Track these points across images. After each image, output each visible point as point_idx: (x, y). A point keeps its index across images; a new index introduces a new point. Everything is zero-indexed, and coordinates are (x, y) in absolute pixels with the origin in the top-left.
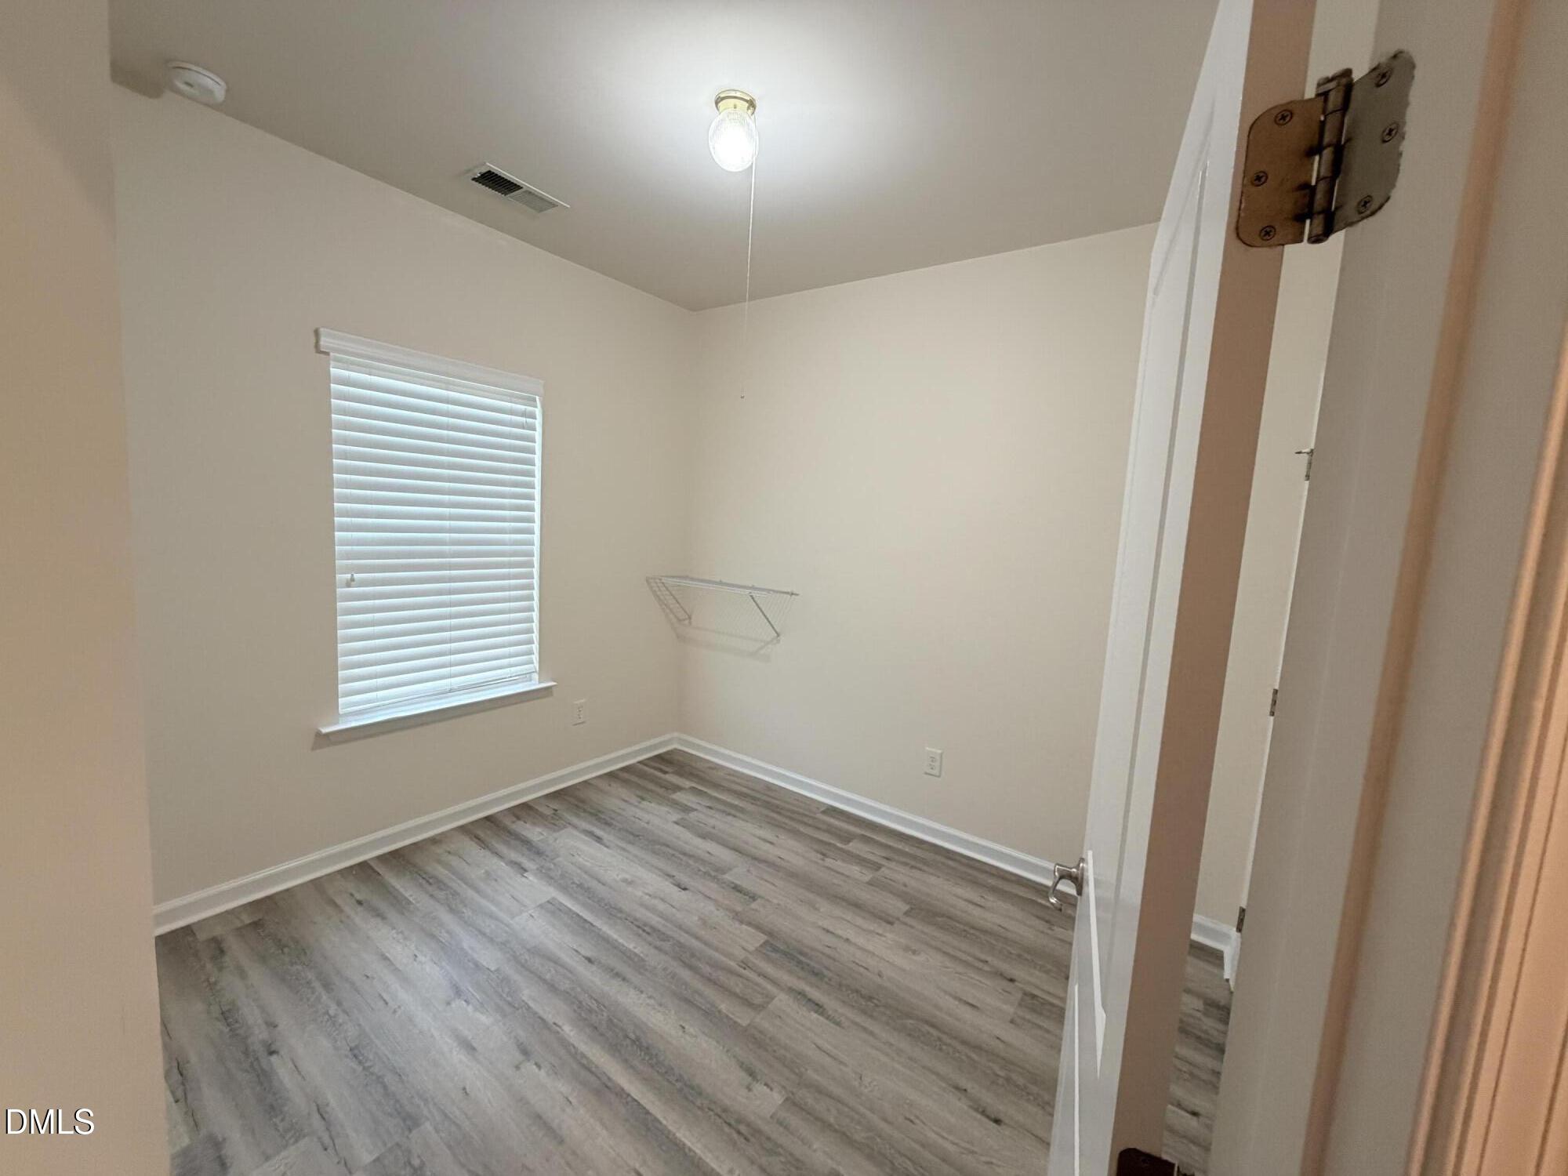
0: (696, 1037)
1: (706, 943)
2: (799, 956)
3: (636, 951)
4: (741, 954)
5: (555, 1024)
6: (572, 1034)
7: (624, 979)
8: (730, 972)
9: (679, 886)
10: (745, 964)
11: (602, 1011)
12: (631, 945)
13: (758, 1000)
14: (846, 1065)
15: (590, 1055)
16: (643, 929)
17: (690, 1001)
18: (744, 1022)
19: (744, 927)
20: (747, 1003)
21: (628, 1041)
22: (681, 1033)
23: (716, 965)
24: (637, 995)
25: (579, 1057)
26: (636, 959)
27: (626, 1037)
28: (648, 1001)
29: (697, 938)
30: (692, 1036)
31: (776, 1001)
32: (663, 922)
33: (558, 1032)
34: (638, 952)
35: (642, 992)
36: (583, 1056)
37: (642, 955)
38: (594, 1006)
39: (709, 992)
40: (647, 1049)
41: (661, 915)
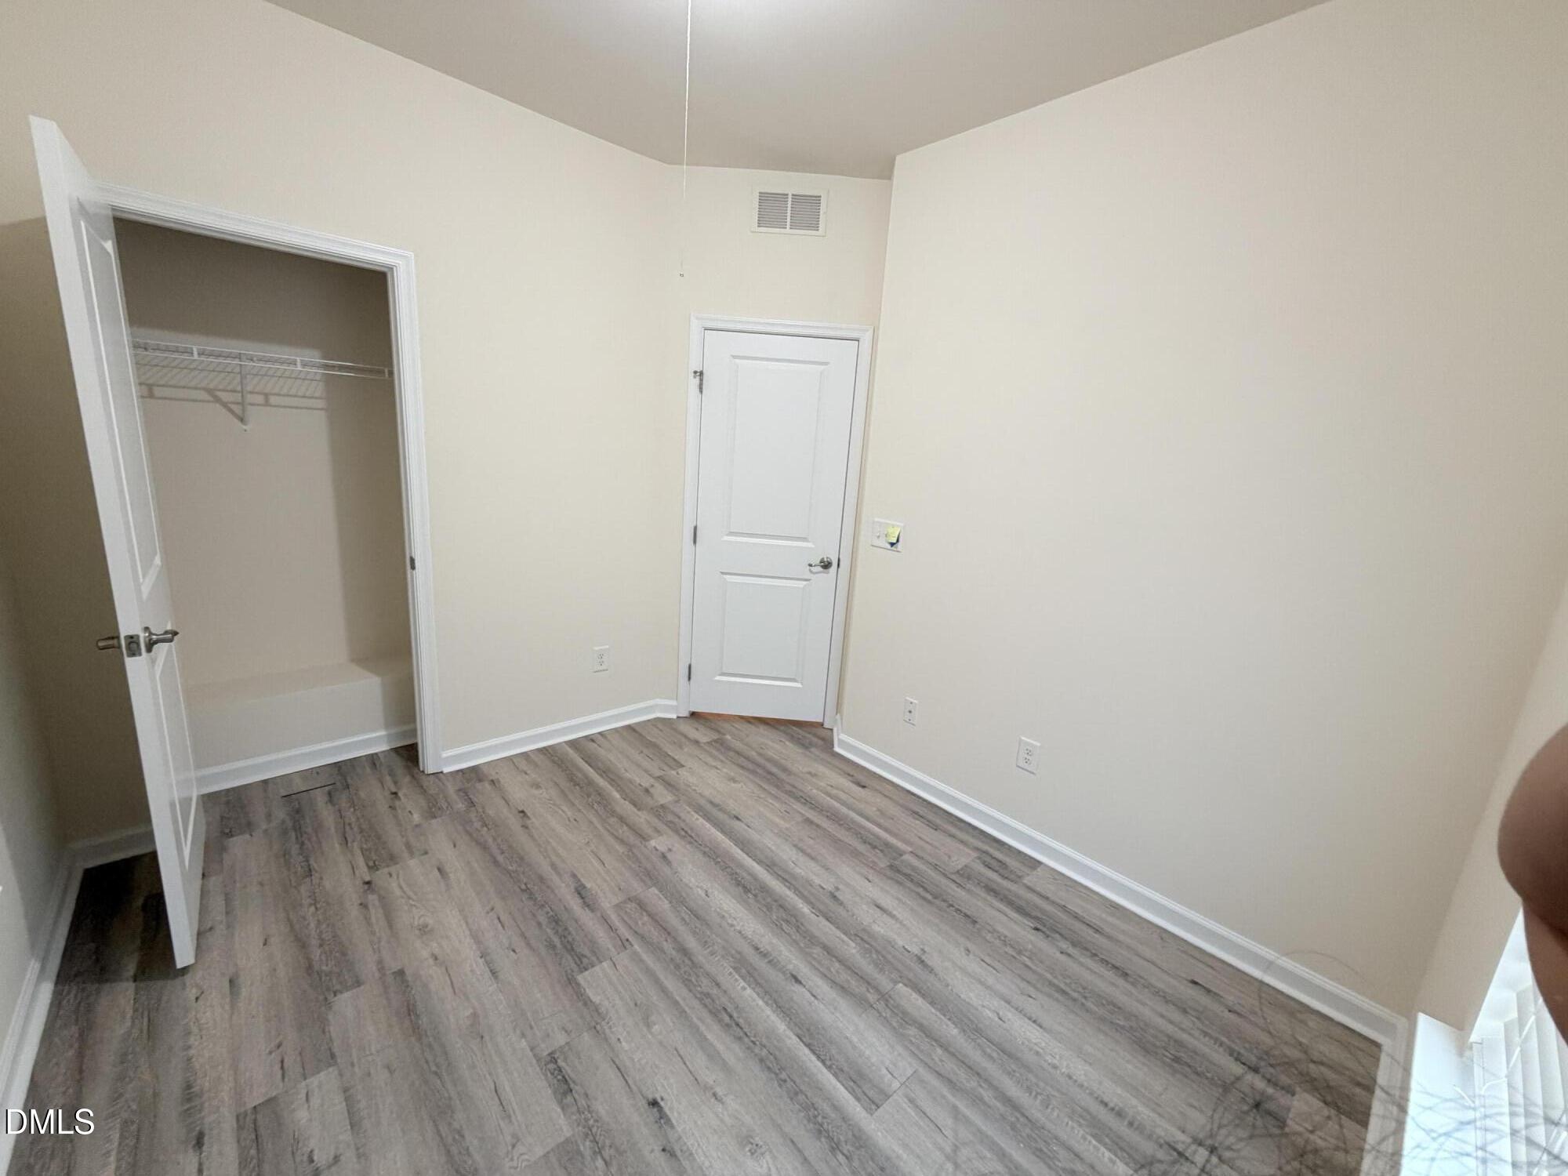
0: (697, 887)
1: (657, 981)
2: (559, 945)
3: (743, 984)
4: (623, 959)
5: (818, 916)
6: (801, 906)
7: (757, 949)
8: (642, 938)
9: (662, 1115)
10: (624, 944)
11: (777, 920)
12: (747, 995)
13: (631, 907)
14: (592, 851)
15: (784, 888)
16: (732, 1021)
17: (695, 915)
18: (654, 890)
19: (596, 999)
20: (642, 905)
21: (753, 892)
22: (710, 891)
23: (655, 949)
24: (744, 930)
25: (792, 887)
26: (744, 971)
27: (755, 896)
28: (735, 923)
29: (664, 990)
30: (701, 888)
31: (615, 901)
32: (703, 1028)
33: (813, 908)
34: (741, 981)
35: (740, 932)
36: (789, 888)
37: (737, 977)
38: (785, 926)
39: (673, 921)
40: (738, 884)
41: (703, 1043)
